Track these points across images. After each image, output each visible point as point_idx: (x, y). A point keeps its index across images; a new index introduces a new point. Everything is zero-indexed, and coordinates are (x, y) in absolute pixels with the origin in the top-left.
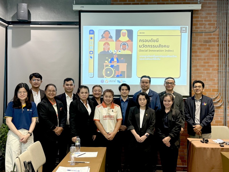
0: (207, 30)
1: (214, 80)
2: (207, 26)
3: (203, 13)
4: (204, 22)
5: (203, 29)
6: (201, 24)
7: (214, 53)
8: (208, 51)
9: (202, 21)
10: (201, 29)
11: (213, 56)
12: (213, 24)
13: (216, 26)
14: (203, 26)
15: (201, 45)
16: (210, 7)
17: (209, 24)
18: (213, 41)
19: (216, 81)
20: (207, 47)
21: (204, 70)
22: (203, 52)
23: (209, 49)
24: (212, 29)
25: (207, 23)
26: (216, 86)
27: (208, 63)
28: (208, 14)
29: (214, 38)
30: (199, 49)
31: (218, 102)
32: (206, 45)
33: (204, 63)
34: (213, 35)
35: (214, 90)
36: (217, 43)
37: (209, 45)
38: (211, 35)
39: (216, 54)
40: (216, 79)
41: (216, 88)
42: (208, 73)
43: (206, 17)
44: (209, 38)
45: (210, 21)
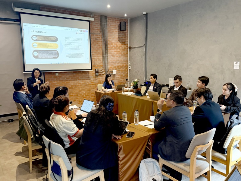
0: (96, 33)
1: (101, 60)
2: (96, 31)
3: (94, 23)
4: (94, 28)
5: (94, 32)
6: (93, 29)
7: (100, 45)
8: (97, 45)
9: (93, 27)
10: (93, 32)
11: (100, 47)
12: (99, 30)
13: (100, 31)
14: (94, 30)
15: (94, 41)
16: (97, 20)
17: (97, 30)
18: (100, 39)
19: (102, 61)
20: (97, 42)
21: (96, 55)
22: (95, 45)
23: (97, 43)
24: (98, 32)
25: (96, 29)
26: (102, 63)
27: (98, 51)
28: (96, 24)
29: (100, 38)
30: (93, 43)
31: (103, 72)
32: (96, 41)
33: (96, 51)
34: (100, 36)
35: (101, 66)
36: (101, 40)
37: (98, 41)
38: (98, 36)
39: (101, 46)
40: (102, 60)
41: (102, 65)
42: (98, 57)
43: (95, 25)
44: (97, 38)
45: (97, 28)
